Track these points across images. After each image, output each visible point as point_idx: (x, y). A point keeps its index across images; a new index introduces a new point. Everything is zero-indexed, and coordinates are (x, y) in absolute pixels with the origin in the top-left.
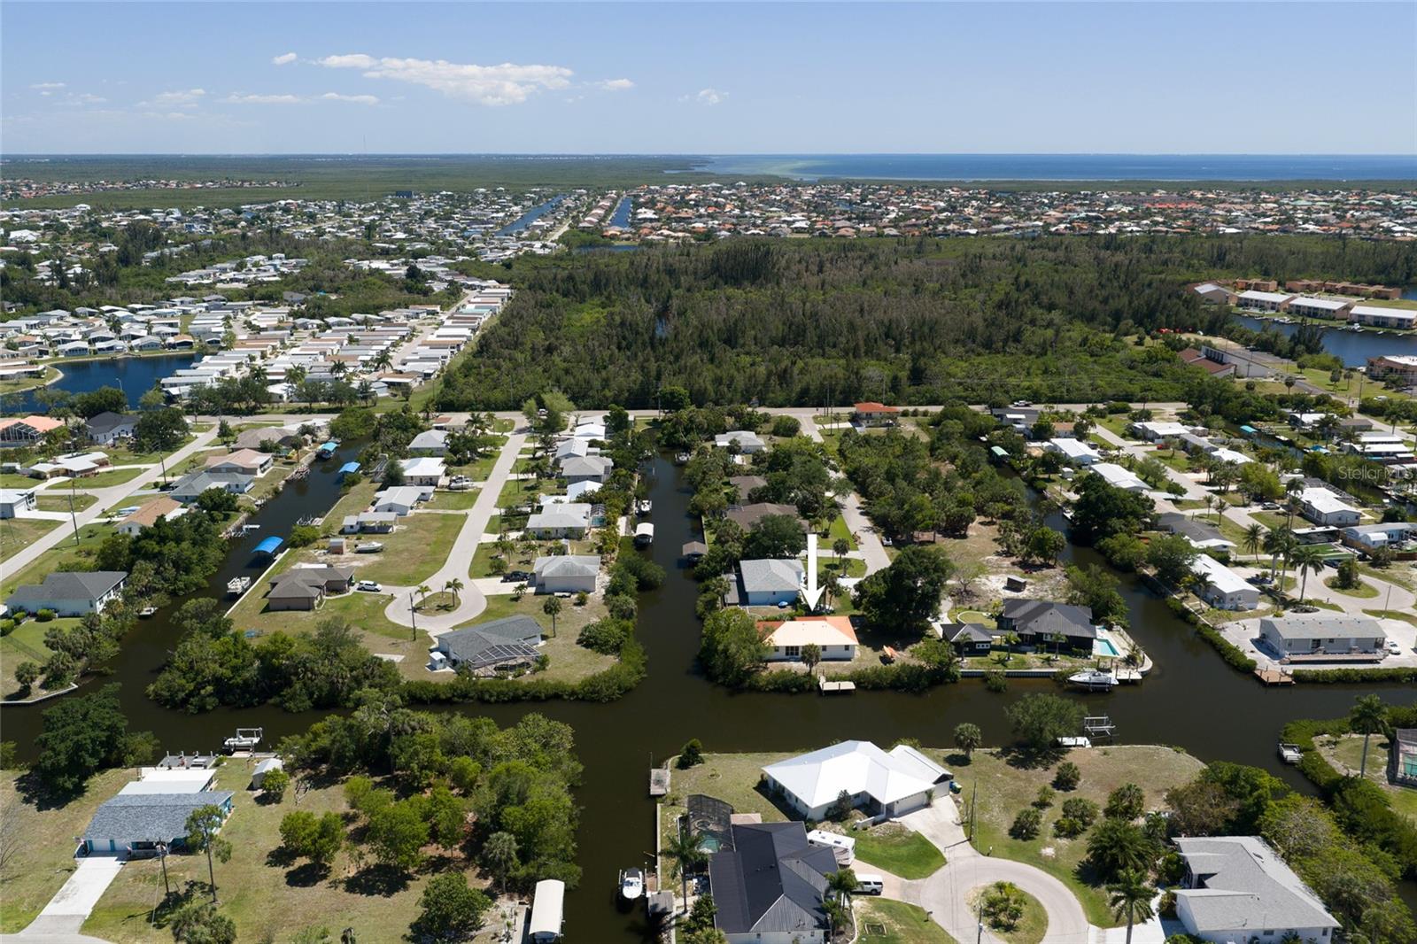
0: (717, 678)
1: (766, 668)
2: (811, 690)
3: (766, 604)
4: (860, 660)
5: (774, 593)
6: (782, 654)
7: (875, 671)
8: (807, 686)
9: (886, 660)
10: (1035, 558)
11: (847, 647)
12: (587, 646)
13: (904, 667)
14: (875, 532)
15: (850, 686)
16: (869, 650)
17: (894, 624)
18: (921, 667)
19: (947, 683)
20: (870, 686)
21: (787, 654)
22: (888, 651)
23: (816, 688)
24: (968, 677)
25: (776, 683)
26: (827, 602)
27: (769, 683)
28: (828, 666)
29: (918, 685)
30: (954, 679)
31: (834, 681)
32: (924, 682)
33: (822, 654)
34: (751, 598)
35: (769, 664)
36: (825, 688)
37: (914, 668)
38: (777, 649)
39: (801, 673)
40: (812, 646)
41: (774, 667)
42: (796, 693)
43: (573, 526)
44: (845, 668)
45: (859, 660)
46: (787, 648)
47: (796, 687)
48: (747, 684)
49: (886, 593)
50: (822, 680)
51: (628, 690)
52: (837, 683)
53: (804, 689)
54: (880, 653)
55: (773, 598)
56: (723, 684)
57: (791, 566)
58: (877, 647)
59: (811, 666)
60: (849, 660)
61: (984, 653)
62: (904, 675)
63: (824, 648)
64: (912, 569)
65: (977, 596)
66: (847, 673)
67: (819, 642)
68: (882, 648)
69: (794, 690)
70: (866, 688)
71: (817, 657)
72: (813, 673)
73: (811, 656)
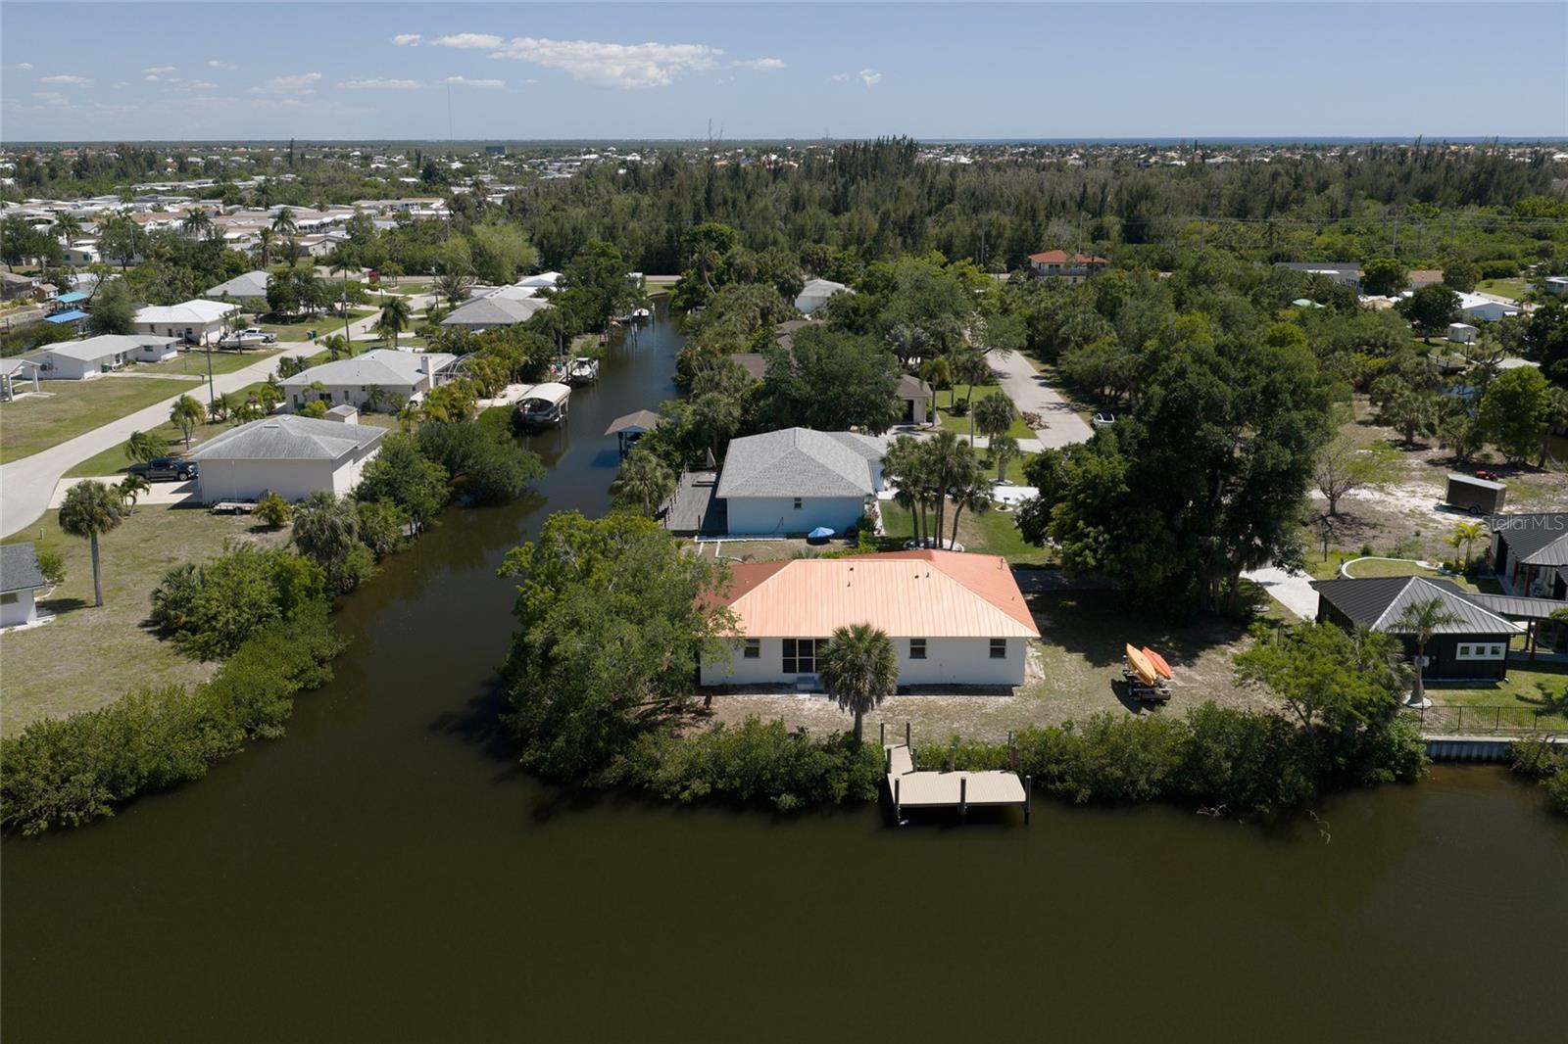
0: (521, 745)
1: (703, 713)
2: (853, 802)
3: (772, 534)
4: (1043, 692)
5: (798, 503)
6: (771, 664)
7: (1102, 733)
8: (840, 788)
9: (1137, 693)
10: (1488, 448)
11: (998, 647)
12: (163, 634)
13: (1211, 721)
14: (1073, 410)
15: (1003, 788)
16: (1073, 662)
17: (1158, 575)
18: (1276, 720)
19: (1377, 783)
20: (1085, 793)
21: (788, 667)
22: (1145, 661)
23: (873, 794)
24: (1468, 761)
25: (721, 774)
26: (947, 530)
27: (692, 771)
28: (928, 712)
29: (1271, 790)
30: (1407, 770)
31: (945, 768)
32: (1295, 777)
33: (904, 667)
34: (733, 519)
35: (719, 702)
36: (905, 799)
37: (1250, 726)
38: (752, 648)
39: (817, 734)
40: (861, 632)
41: (730, 710)
42: (792, 814)
43: (379, 382)
44: (991, 720)
45: (1040, 692)
46: (789, 644)
47: (793, 787)
48: (611, 774)
49: (1129, 479)
50: (901, 762)
51: (159, 787)
52: (956, 776)
53: (829, 799)
54: (1117, 672)
55: (795, 519)
56: (532, 770)
57: (855, 447)
58: (1102, 650)
59: (861, 706)
60: (1005, 690)
61: (1487, 674)
62: (1219, 749)
63: (918, 647)
64: (1226, 392)
65: (1374, 527)
66: (995, 739)
67: (898, 624)
68: (1120, 656)
69: (788, 800)
70: (1068, 799)
71: (881, 671)
72: (868, 737)
73: (858, 671)
